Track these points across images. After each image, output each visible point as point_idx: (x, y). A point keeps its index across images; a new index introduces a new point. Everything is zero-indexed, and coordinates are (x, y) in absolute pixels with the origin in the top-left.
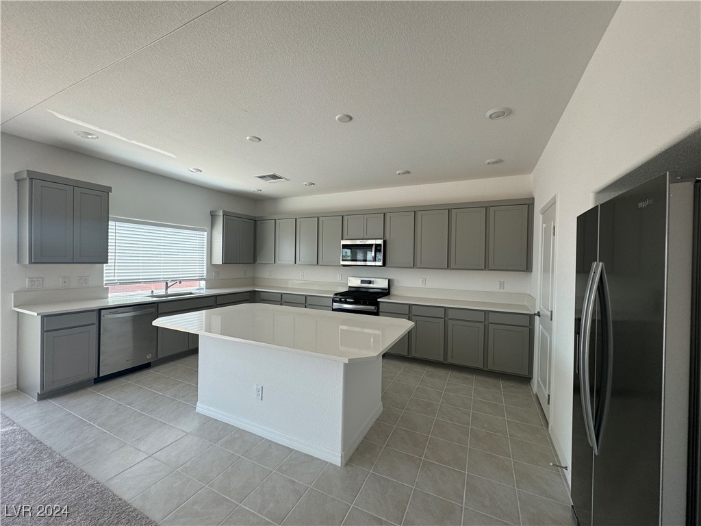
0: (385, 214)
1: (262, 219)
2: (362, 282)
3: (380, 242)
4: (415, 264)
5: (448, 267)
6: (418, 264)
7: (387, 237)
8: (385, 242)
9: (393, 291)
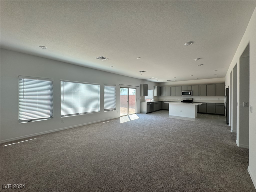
0: (192, 86)
1: (162, 87)
2: (186, 99)
3: (191, 91)
4: (199, 95)
5: (207, 96)
6: (200, 95)
7: (192, 90)
8: (192, 91)
9: (193, 101)
